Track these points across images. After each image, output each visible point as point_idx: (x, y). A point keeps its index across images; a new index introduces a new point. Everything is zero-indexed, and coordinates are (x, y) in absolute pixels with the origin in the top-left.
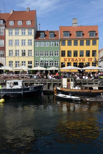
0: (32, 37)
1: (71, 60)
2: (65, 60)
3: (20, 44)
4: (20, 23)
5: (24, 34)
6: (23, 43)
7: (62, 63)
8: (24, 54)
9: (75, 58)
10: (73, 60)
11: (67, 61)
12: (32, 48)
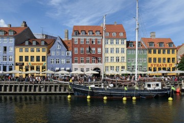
0: (124, 46)
1: (156, 66)
2: (152, 65)
3: (115, 52)
4: (114, 34)
5: (117, 43)
6: (117, 51)
7: (149, 68)
8: (118, 60)
9: (159, 64)
10: (158, 65)
11: (154, 66)
12: (125, 55)
